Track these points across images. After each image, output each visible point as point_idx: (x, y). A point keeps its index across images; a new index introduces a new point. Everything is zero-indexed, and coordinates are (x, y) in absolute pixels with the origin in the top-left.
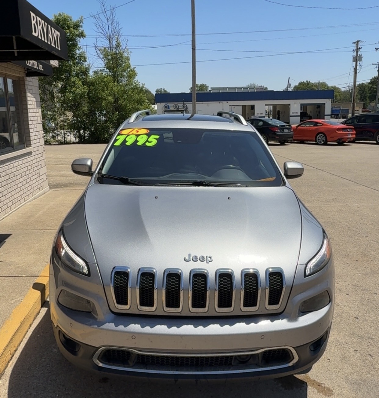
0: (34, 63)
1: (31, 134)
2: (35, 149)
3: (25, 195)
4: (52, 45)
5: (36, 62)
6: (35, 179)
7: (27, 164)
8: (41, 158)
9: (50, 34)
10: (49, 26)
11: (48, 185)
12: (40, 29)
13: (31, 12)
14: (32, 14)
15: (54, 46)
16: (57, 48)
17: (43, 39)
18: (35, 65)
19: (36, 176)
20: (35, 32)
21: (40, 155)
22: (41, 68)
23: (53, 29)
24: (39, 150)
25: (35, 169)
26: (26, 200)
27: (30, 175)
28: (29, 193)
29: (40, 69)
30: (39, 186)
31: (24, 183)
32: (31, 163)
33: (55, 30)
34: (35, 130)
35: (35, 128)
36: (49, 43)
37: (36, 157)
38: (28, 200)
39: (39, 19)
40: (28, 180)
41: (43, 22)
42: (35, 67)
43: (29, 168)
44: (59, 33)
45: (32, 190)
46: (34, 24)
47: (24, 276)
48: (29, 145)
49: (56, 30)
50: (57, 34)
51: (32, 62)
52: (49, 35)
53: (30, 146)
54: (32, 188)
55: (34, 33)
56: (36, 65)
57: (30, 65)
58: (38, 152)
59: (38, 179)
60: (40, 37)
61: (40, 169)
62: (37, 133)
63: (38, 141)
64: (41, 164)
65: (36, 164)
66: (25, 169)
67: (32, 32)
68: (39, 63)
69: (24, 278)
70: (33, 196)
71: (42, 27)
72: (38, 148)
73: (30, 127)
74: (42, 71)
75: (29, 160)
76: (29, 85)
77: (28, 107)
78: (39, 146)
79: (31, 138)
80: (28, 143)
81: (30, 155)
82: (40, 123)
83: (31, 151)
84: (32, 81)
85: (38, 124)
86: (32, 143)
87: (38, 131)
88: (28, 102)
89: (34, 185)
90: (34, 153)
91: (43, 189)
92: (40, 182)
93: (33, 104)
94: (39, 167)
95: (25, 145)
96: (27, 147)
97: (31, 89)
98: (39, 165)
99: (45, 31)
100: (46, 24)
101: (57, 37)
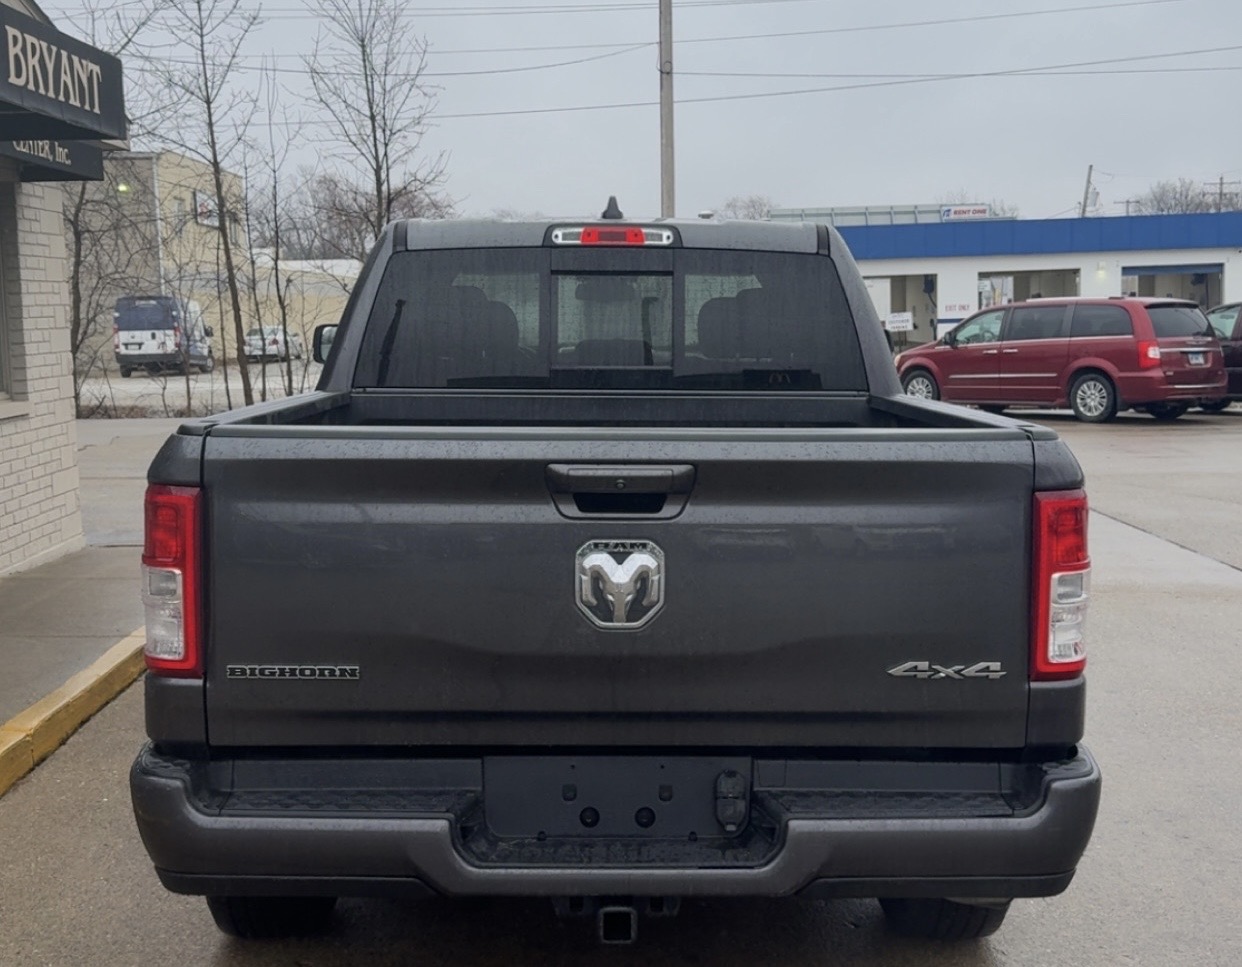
0: (40, 146)
1: (28, 358)
2: (43, 408)
4: (72, 101)
5: (47, 143)
7: (10, 454)
8: (62, 439)
9: (65, 73)
10: (64, 54)
11: (81, 530)
12: (34, 67)
13: (7, 27)
14: (11, 31)
15: (78, 104)
16: (88, 108)
17: (42, 91)
18: (43, 149)
19: (41, 495)
20: (18, 75)
22: (64, 157)
23: (75, 59)
24: (53, 413)
28: (10, 544)
29: (58, 159)
32: (24, 451)
33: (84, 62)
34: (44, 347)
35: (44, 341)
36: (62, 98)
38: (6, 566)
39: (30, 39)
40: (12, 505)
41: (44, 45)
42: (41, 155)
43: (18, 465)
44: (96, 69)
45: (25, 538)
46: (16, 57)
48: (20, 393)
49: (85, 59)
50: (91, 71)
51: (34, 143)
52: (63, 77)
53: (23, 397)
54: (23, 532)
55: (13, 79)
56: (47, 148)
57: (25, 151)
58: (48, 420)
59: (46, 506)
61: (54, 475)
62: (51, 359)
63: (52, 383)
64: (59, 459)
65: (44, 457)
67: (9, 77)
68: (56, 144)
70: (25, 558)
71: (42, 61)
72: (51, 404)
73: (26, 339)
74: (68, 165)
75: (17, 440)
76: (30, 207)
77: (24, 274)
78: (55, 400)
79: (30, 374)
80: (16, 388)
81: (22, 425)
82: (63, 328)
83: (27, 415)
84: (41, 194)
85: (56, 328)
86: (30, 389)
87: (53, 351)
88: (22, 259)
89: (32, 523)
90: (36, 419)
91: (62, 541)
92: (54, 515)
93: (42, 266)
94: (54, 466)
95: (7, 396)
96: (12, 399)
97: (36, 220)
98: (53, 461)
99: (50, 67)
100: (54, 49)
101: (90, 79)
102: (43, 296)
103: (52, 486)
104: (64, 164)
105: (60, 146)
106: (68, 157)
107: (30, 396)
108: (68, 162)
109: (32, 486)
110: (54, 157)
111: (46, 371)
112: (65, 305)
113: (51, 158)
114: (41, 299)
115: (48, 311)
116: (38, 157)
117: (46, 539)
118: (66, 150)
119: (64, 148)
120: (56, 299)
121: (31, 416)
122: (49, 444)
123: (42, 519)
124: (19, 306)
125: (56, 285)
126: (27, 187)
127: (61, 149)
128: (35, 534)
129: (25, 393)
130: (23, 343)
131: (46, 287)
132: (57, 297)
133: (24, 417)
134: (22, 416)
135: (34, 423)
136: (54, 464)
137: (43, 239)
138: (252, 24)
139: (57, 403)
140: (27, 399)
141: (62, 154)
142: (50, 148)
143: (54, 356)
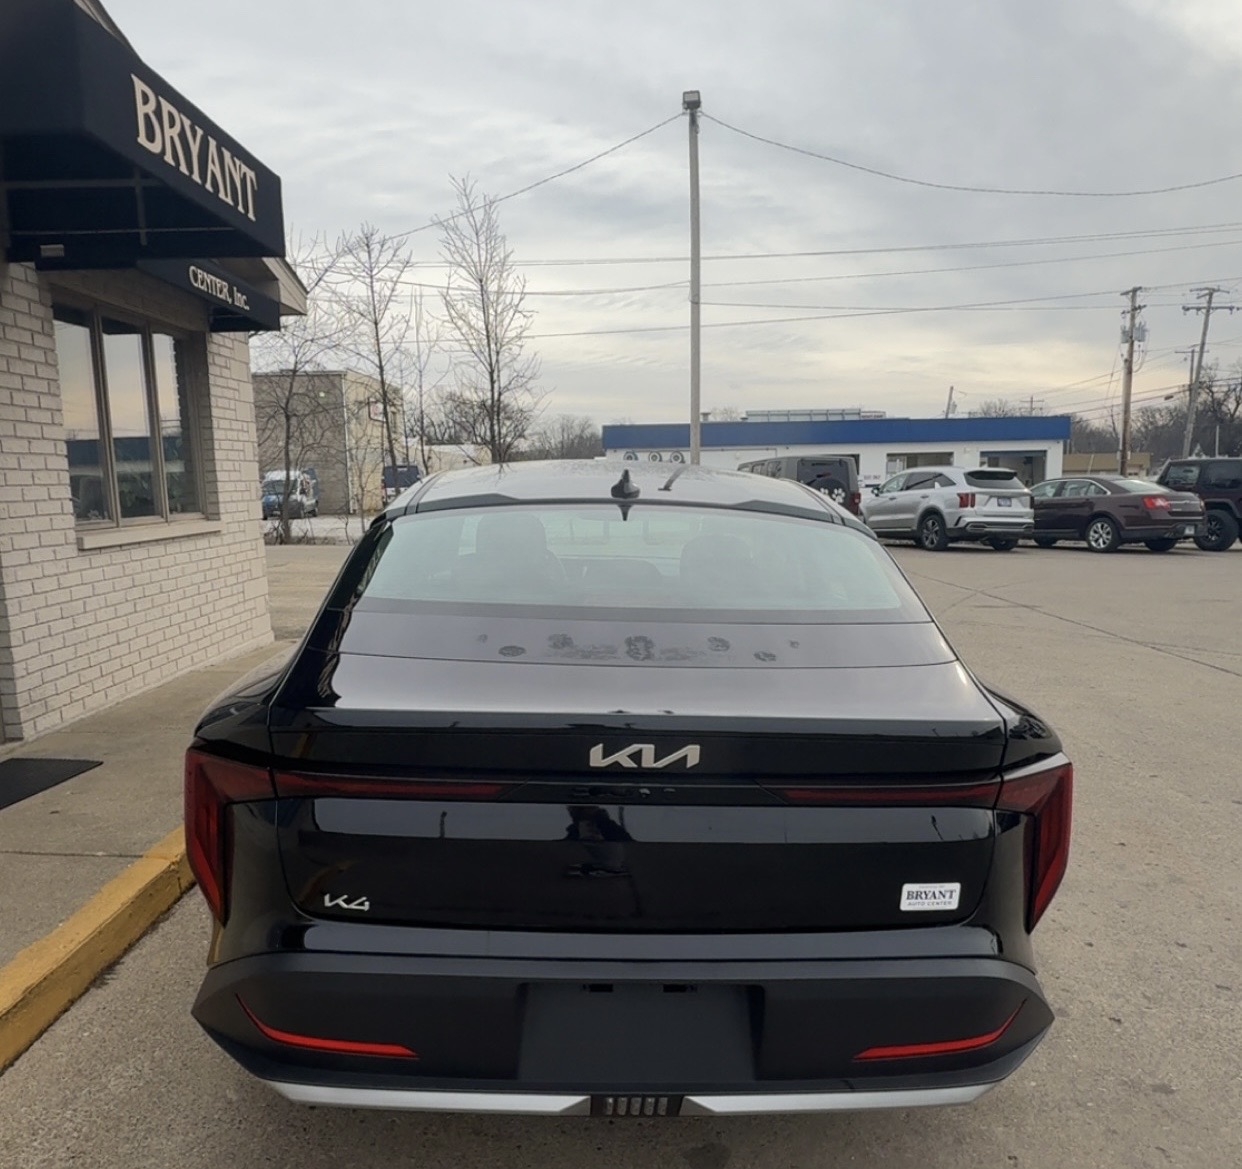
0: (219, 285)
1: (219, 484)
2: (234, 527)
3: (193, 647)
4: (222, 195)
5: (224, 283)
6: (228, 607)
7: (206, 565)
8: (251, 555)
9: (213, 162)
10: (213, 143)
11: (270, 629)
12: (172, 138)
13: (133, 77)
14: (140, 86)
15: (229, 201)
16: (240, 208)
17: (183, 169)
18: (221, 292)
19: (234, 600)
20: (151, 138)
21: (247, 546)
22: (243, 302)
23: (227, 155)
24: (244, 531)
25: (232, 580)
26: (196, 660)
27: (213, 596)
28: (206, 642)
29: (237, 303)
30: (242, 627)
31: (195, 613)
32: (217, 563)
33: (238, 162)
34: (234, 476)
35: (235, 471)
36: (208, 186)
37: (235, 548)
38: (202, 661)
39: (166, 107)
40: (207, 609)
41: (187, 123)
42: (221, 296)
43: (211, 575)
44: (251, 174)
45: (219, 636)
46: (147, 116)
47: (100, 853)
48: (213, 514)
49: (239, 159)
50: (245, 174)
51: (211, 281)
52: (210, 166)
53: (216, 517)
54: (218, 631)
55: (142, 139)
56: (225, 290)
57: (203, 288)
58: (240, 537)
59: (239, 608)
60: (169, 158)
61: (245, 584)
62: (241, 486)
63: (242, 506)
64: (250, 570)
65: (236, 568)
66: (199, 578)
67: (138, 136)
68: (235, 289)
69: (97, 860)
70: (220, 653)
71: (182, 135)
72: (242, 525)
73: (218, 468)
74: (246, 311)
75: (211, 553)
76: (220, 355)
77: (215, 412)
78: (245, 521)
79: (222, 497)
80: (211, 508)
81: (215, 541)
82: (250, 461)
83: (219, 531)
84: (231, 346)
85: (245, 461)
86: (222, 510)
87: (243, 479)
88: (213, 399)
89: (225, 624)
90: (228, 536)
91: (253, 638)
92: (245, 617)
93: (232, 407)
94: (245, 576)
95: (203, 516)
96: (207, 519)
97: (226, 367)
98: (243, 572)
99: (195, 149)
100: (200, 132)
101: (244, 180)
102: (235, 433)
103: (243, 592)
104: (243, 308)
105: (238, 291)
106: (246, 303)
107: (222, 517)
108: (247, 308)
109: (226, 592)
110: (233, 300)
111: (237, 496)
112: (253, 442)
113: (230, 301)
114: (232, 435)
115: (239, 446)
116: (216, 296)
117: (240, 637)
118: (244, 297)
119: (243, 294)
120: (243, 436)
121: (224, 532)
122: (241, 557)
123: (235, 620)
124: (212, 439)
125: (245, 424)
126: (217, 337)
127: (239, 295)
128: (229, 633)
129: (218, 514)
130: (215, 471)
131: (236, 425)
132: (246, 434)
133: (216, 533)
134: (215, 532)
135: (227, 539)
136: (245, 574)
137: (233, 384)
138: (405, 267)
139: (246, 523)
140: (219, 519)
141: (240, 300)
142: (229, 291)
143: (243, 484)
